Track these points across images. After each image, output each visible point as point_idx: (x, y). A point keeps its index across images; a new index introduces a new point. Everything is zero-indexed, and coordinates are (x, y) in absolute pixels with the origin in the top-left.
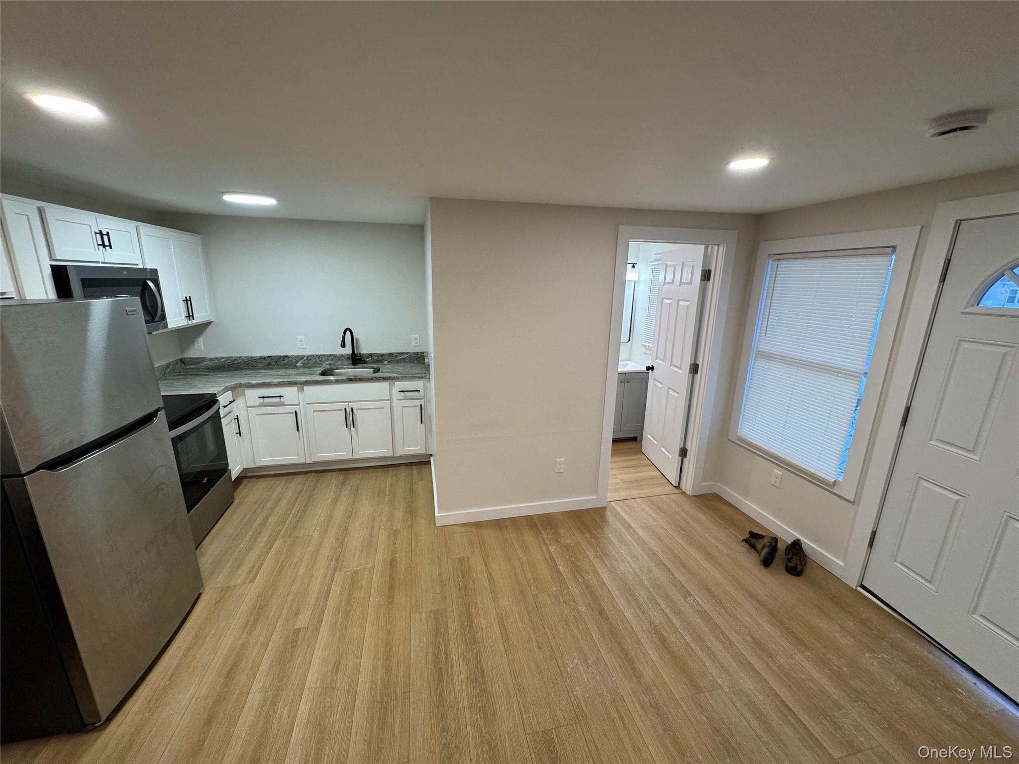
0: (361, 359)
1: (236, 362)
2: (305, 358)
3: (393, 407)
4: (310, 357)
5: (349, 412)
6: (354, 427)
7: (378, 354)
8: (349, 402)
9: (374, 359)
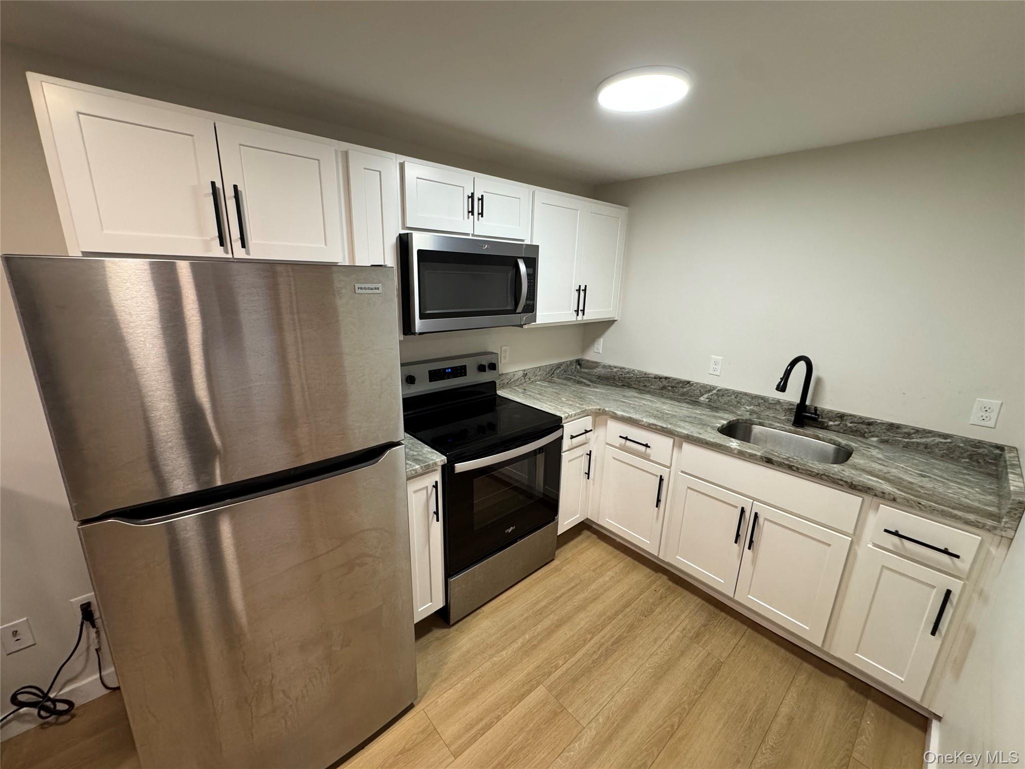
0: (815, 420)
1: (628, 375)
2: (714, 392)
3: (856, 554)
4: (723, 393)
5: (749, 517)
6: (749, 548)
7: (860, 418)
8: (754, 499)
9: (846, 426)
